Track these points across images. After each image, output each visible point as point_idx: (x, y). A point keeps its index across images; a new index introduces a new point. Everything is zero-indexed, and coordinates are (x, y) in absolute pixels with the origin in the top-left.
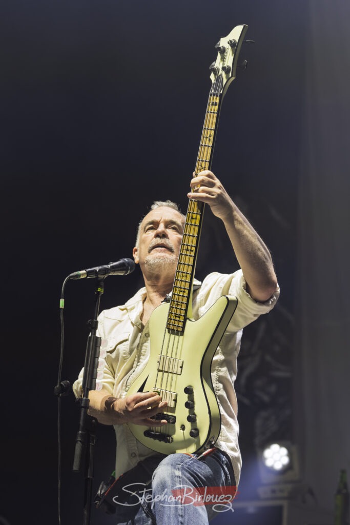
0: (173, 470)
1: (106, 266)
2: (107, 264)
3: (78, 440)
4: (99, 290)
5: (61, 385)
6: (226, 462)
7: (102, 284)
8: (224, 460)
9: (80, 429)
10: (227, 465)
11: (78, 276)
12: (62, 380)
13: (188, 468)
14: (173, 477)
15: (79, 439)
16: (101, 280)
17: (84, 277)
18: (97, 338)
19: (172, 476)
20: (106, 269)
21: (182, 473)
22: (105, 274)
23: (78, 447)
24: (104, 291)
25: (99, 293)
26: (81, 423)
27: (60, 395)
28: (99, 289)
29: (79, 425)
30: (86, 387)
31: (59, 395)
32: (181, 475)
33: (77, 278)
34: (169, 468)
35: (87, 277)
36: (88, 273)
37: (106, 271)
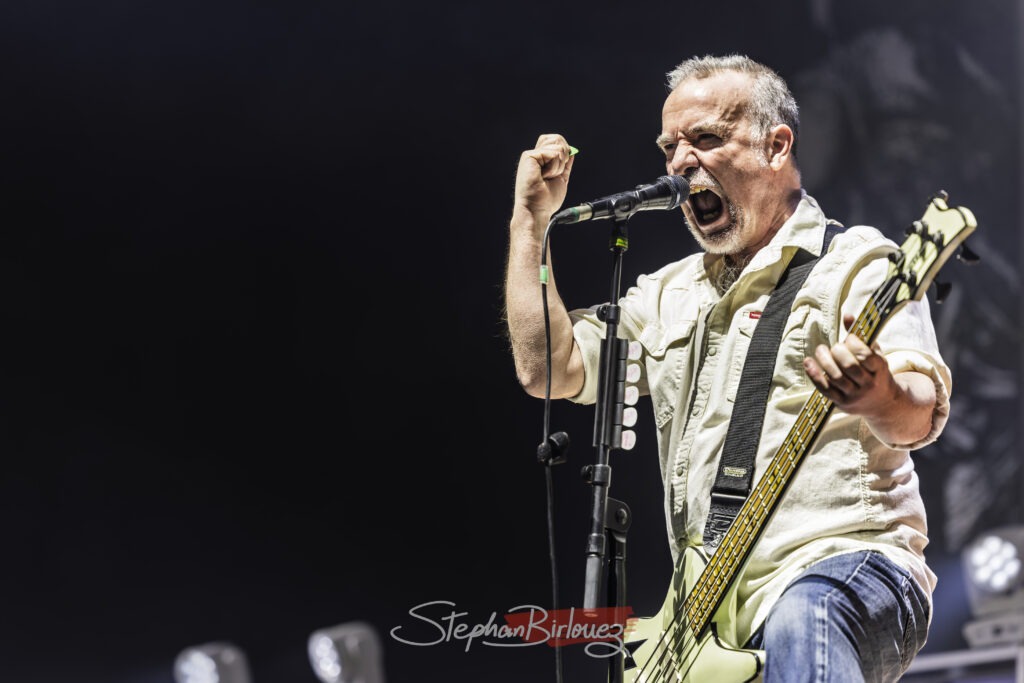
0: (811, 607)
1: (630, 193)
2: (633, 189)
3: (591, 550)
4: (619, 242)
5: (550, 441)
6: (907, 589)
7: (623, 230)
8: (903, 585)
9: (595, 528)
10: (910, 593)
11: (573, 216)
12: (551, 433)
13: (841, 604)
14: (810, 621)
15: (593, 548)
16: (623, 222)
17: (587, 217)
18: (619, 341)
19: (809, 619)
20: (631, 198)
21: (830, 614)
22: (629, 210)
23: (592, 567)
24: (629, 246)
25: (619, 249)
26: (596, 516)
27: (551, 461)
28: (619, 240)
29: (592, 520)
30: (602, 442)
31: (547, 462)
32: (826, 619)
33: (572, 220)
34: (805, 601)
35: (593, 216)
36: (594, 210)
37: (632, 203)
